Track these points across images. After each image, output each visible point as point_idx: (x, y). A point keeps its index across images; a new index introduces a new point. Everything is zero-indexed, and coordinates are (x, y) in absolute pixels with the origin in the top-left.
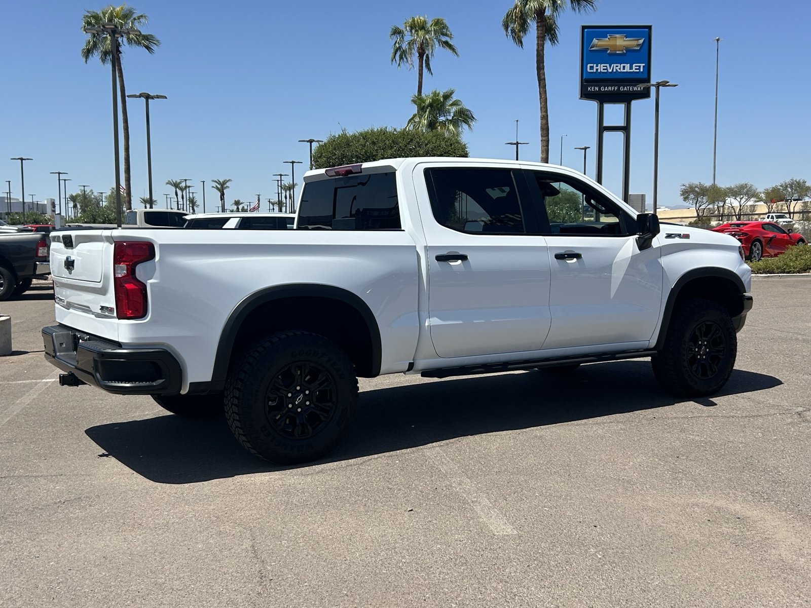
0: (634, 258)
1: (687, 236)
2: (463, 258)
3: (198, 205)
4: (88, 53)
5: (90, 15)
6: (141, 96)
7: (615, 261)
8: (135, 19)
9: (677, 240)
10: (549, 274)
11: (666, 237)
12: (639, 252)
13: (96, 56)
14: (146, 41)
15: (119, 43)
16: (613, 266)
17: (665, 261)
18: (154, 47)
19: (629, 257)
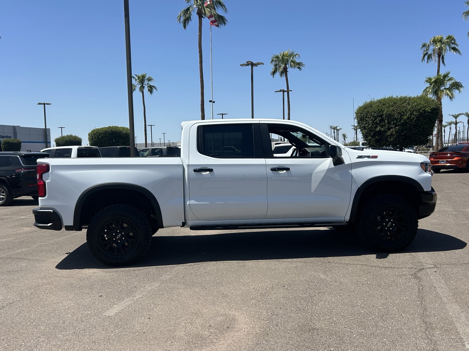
0: (329, 170)
1: (376, 157)
2: (211, 170)
3: (347, 137)
4: (274, 73)
5: (275, 56)
6: (280, 91)
7: (314, 172)
8: (294, 56)
9: (366, 159)
10: (266, 178)
11: (357, 158)
12: (333, 166)
13: (278, 74)
14: (299, 65)
15: (287, 67)
16: (313, 174)
17: (354, 172)
18: (301, 67)
19: (326, 170)
